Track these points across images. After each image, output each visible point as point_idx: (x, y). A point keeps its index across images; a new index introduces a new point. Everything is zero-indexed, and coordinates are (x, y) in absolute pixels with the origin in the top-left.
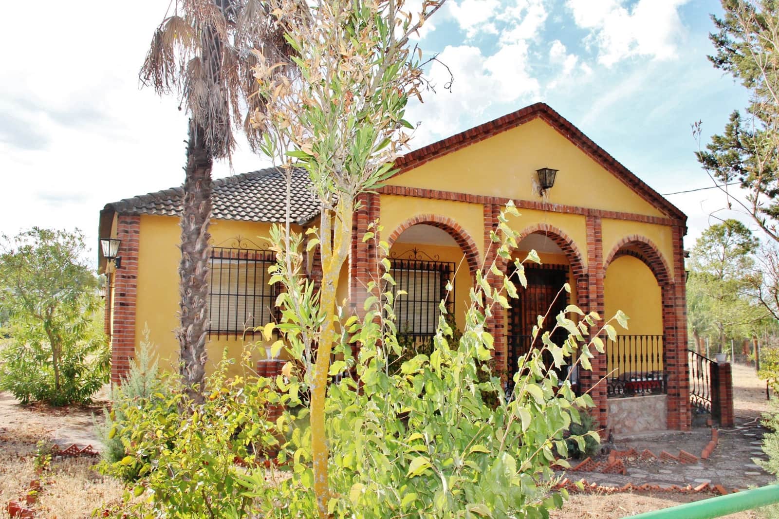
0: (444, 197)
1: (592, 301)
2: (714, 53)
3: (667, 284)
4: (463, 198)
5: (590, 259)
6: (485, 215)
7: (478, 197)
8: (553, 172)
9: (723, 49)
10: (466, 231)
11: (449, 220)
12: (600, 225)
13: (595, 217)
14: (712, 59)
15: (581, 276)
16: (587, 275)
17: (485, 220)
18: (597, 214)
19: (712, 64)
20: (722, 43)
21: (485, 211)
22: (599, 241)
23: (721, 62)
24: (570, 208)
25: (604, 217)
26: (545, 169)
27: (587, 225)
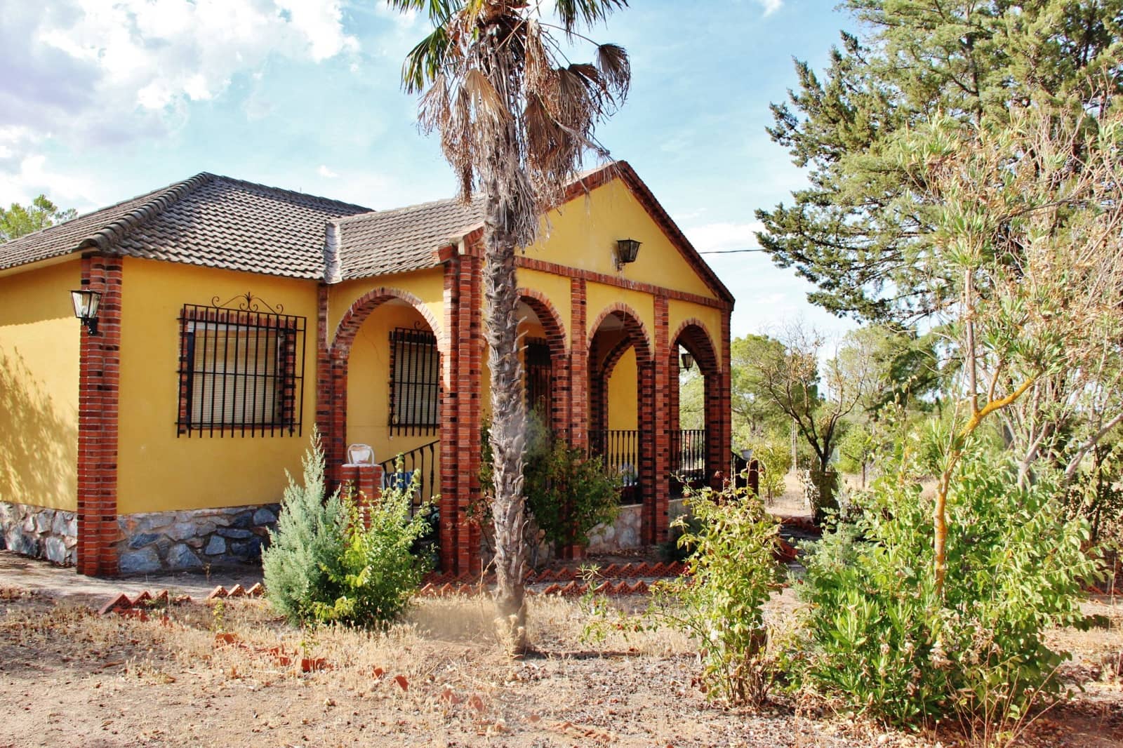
0: (540, 267)
1: (659, 391)
2: (773, 126)
3: (715, 373)
4: (557, 270)
5: (658, 345)
6: (573, 291)
7: (570, 269)
8: (637, 245)
9: (782, 122)
10: (556, 309)
11: (541, 295)
12: (667, 307)
13: (664, 298)
14: (770, 132)
15: (648, 363)
16: (654, 363)
17: (572, 296)
18: (666, 294)
19: (770, 136)
20: (782, 116)
21: (572, 286)
22: (666, 324)
23: (779, 136)
24: (644, 286)
25: (671, 298)
26: (629, 241)
27: (655, 305)
